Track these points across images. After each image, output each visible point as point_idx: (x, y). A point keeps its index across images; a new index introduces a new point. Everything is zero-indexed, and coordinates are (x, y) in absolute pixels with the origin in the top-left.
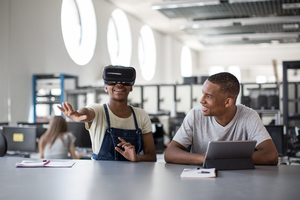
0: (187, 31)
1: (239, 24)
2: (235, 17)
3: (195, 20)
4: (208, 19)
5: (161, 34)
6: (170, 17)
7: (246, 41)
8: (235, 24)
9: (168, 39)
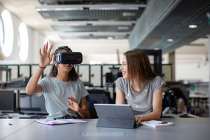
0: (54, 28)
1: (91, 24)
2: (88, 20)
3: (60, 20)
4: (69, 20)
5: (32, 29)
6: (45, 18)
7: (91, 37)
8: (88, 24)
9: (36, 33)
